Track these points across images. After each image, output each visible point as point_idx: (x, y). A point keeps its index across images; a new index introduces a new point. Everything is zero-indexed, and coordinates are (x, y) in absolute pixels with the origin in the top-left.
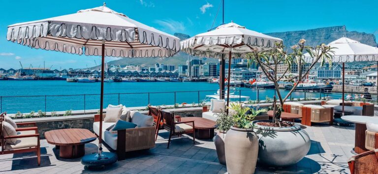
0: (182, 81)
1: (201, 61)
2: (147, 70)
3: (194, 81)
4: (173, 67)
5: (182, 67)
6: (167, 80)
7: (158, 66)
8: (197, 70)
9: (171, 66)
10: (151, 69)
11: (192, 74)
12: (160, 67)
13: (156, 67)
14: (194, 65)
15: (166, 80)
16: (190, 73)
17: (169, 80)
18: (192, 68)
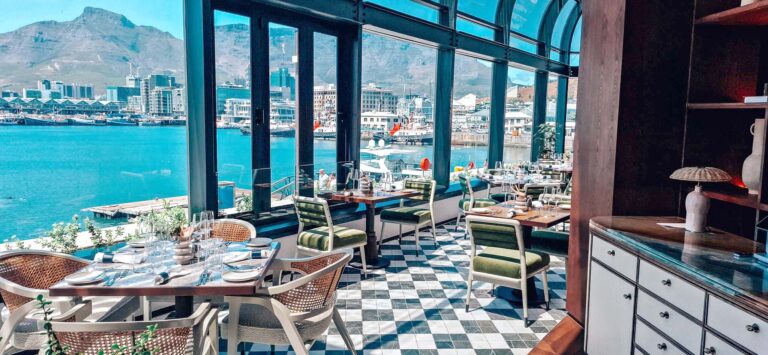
0: (137, 125)
1: (173, 79)
2: (15, 95)
3: (166, 123)
4: (89, 89)
5: (115, 92)
6: (100, 122)
7: (48, 87)
8: (165, 99)
9: (82, 89)
10: (29, 94)
11: (154, 108)
12: (55, 87)
13: (41, 87)
14: (157, 88)
15: (97, 121)
16: (147, 105)
17: (105, 122)
18: (153, 93)
